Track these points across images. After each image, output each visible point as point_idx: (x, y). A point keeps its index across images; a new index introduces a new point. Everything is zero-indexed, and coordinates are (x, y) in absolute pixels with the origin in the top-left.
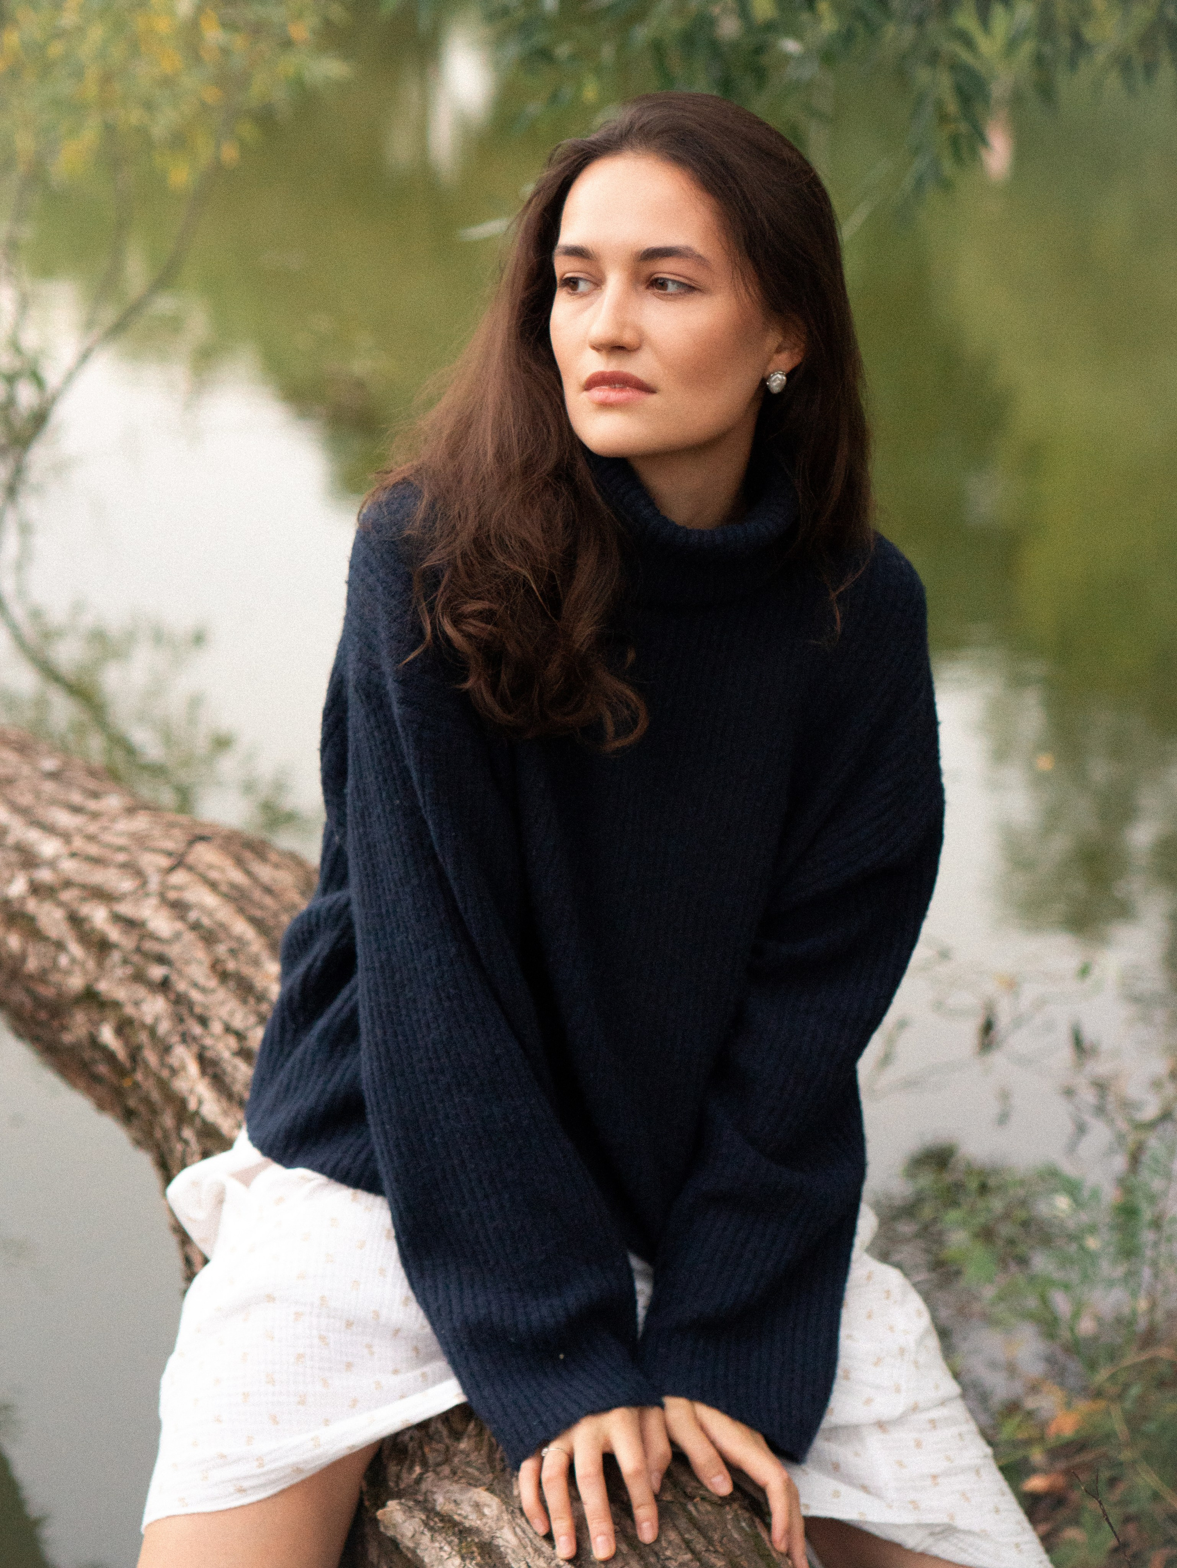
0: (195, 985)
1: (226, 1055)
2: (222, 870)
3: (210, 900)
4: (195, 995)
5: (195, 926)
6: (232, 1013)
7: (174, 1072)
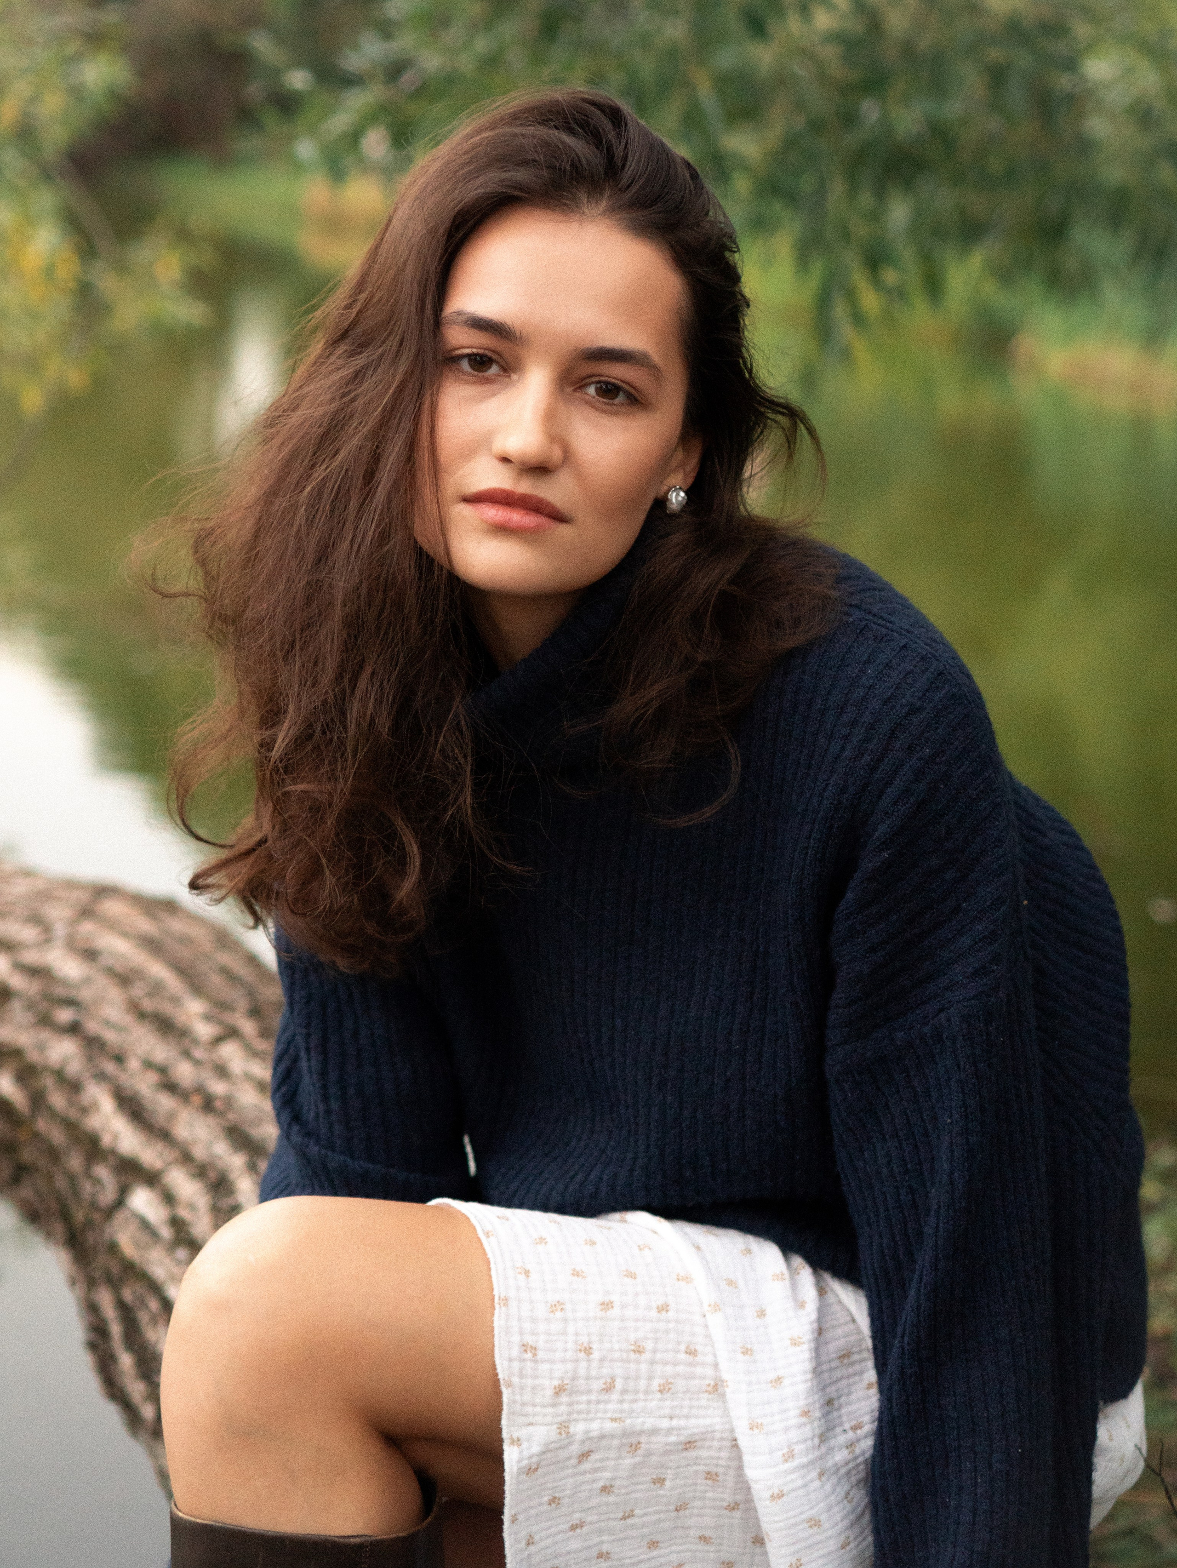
0: (110, 1025)
1: (145, 1090)
3: (125, 947)
4: (109, 1035)
5: (108, 970)
6: (152, 1049)
7: (84, 1110)
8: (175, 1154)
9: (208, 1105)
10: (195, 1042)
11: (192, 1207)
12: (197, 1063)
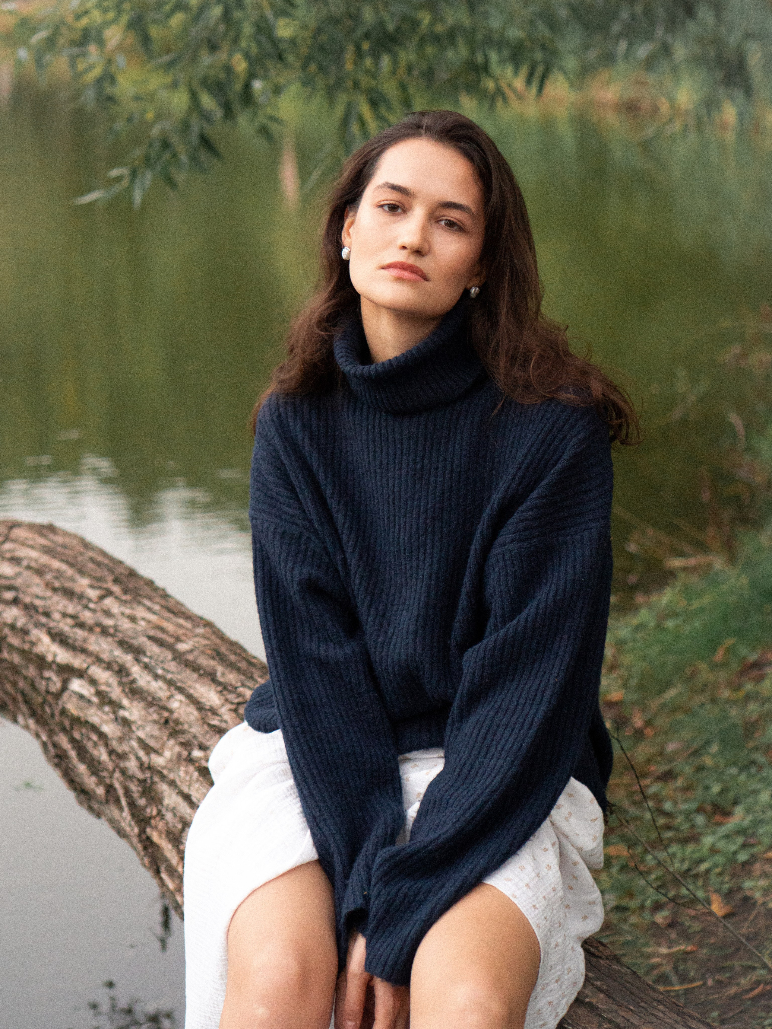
0: (37, 597)
1: (66, 629)
2: (33, 539)
3: (34, 554)
4: (37, 602)
5: (28, 567)
6: (65, 607)
7: (32, 644)
8: (93, 659)
9: (105, 632)
10: (90, 600)
11: (108, 685)
12: (94, 611)
